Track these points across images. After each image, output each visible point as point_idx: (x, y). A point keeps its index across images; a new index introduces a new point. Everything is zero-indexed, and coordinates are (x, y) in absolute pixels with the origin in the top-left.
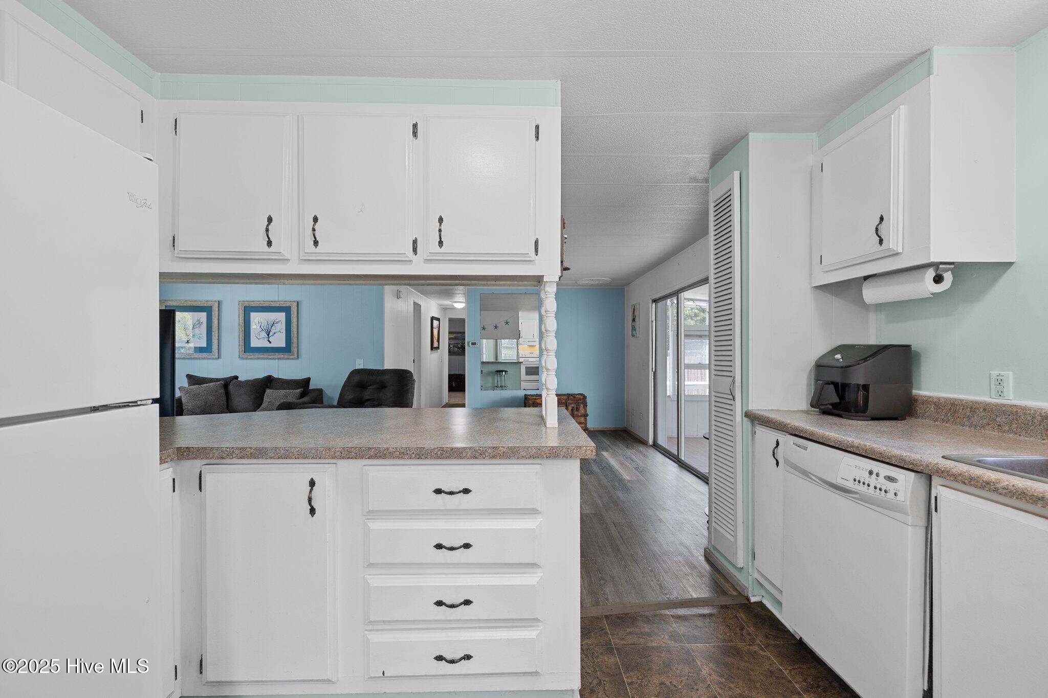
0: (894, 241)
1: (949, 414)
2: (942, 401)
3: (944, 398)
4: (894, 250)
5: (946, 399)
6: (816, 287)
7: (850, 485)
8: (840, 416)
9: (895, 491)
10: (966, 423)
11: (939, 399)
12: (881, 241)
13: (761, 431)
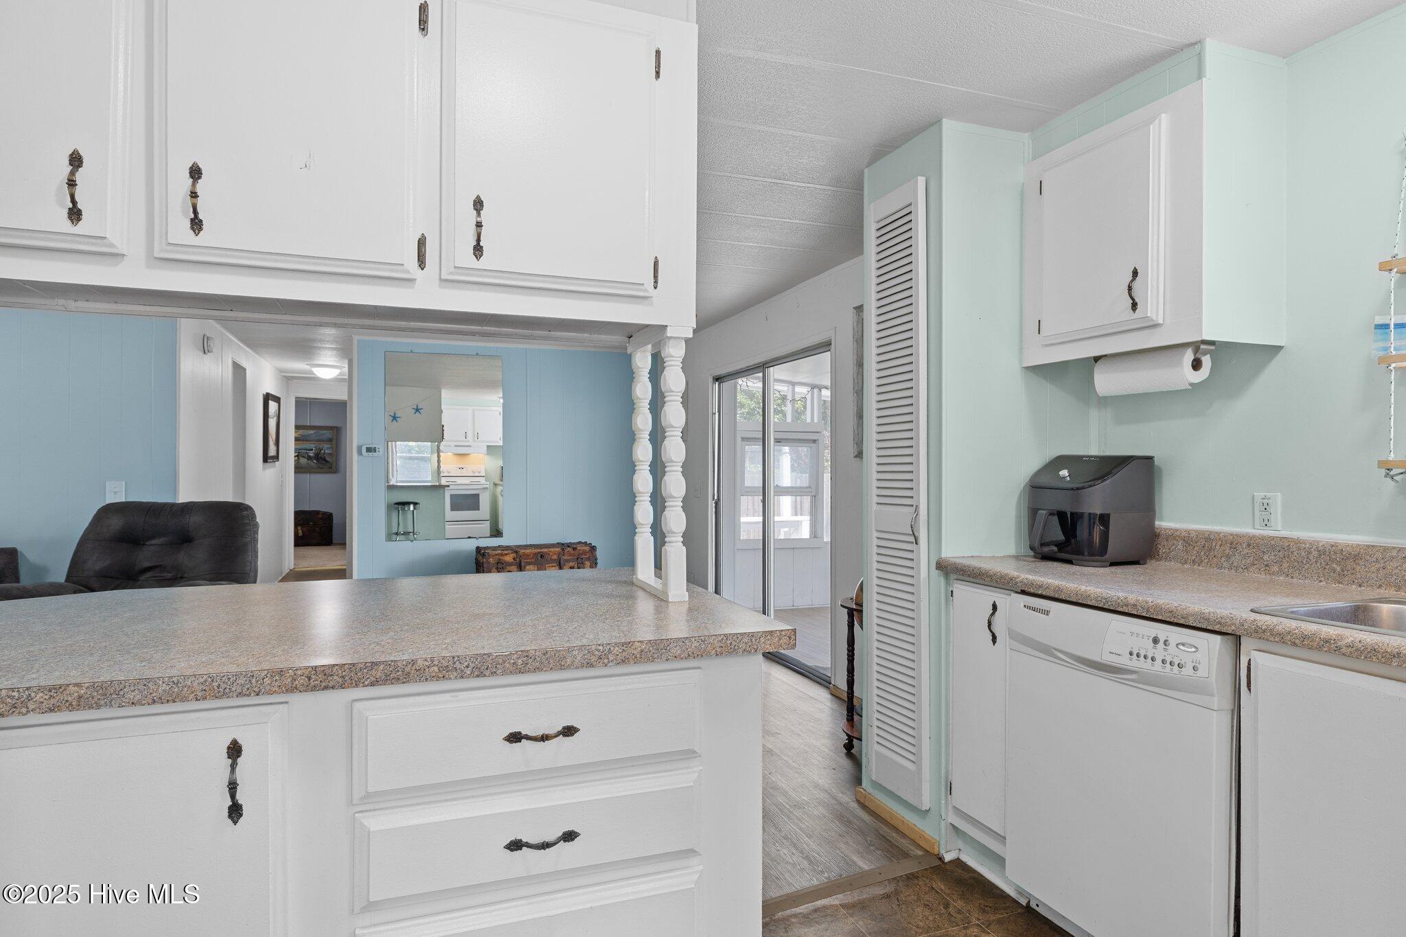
0: (1154, 305)
1: (1202, 553)
2: (1193, 534)
3: (1196, 531)
4: (1153, 320)
5: (1198, 532)
6: (1028, 368)
7: (1124, 661)
8: (1070, 562)
9: (1194, 664)
10: (1225, 564)
11: (1188, 532)
12: (1134, 306)
13: (963, 591)
